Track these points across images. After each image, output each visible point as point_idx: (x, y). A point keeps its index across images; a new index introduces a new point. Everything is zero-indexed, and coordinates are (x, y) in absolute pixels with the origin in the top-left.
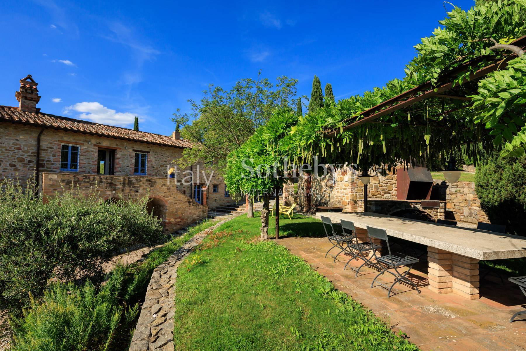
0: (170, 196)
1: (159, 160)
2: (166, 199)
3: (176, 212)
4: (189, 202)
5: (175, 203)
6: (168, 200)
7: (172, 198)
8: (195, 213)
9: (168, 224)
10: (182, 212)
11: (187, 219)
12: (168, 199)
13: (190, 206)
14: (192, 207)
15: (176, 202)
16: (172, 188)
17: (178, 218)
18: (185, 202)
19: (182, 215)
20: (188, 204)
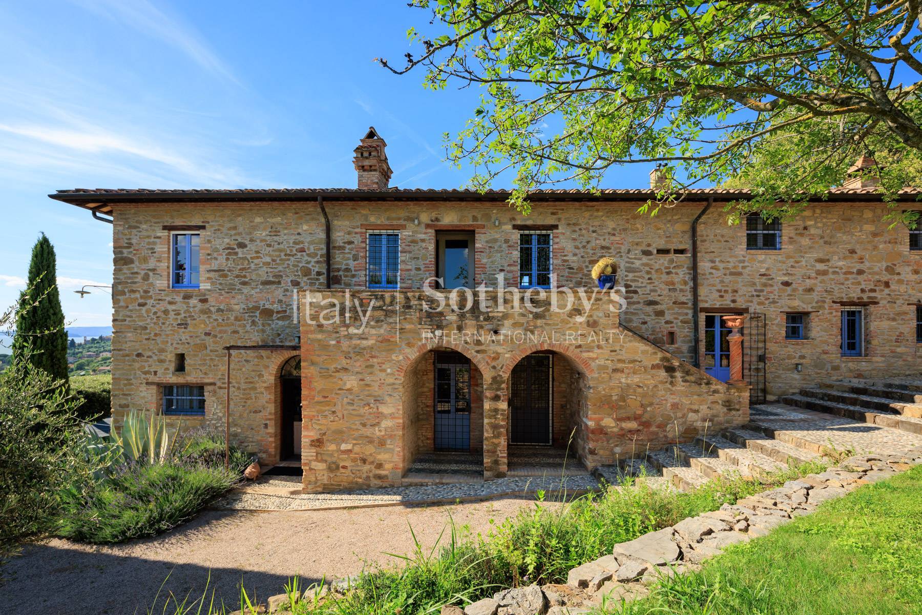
0: (599, 347)
1: (584, 247)
2: (585, 355)
3: (623, 398)
4: (670, 370)
5: (615, 370)
6: (593, 359)
7: (606, 352)
8: (695, 407)
9: (593, 432)
10: (645, 402)
11: (662, 426)
12: (591, 355)
13: (671, 383)
14: (680, 386)
15: (620, 366)
16: (603, 321)
17: (628, 419)
18: (654, 367)
19: (645, 411)
20: (663, 374)
